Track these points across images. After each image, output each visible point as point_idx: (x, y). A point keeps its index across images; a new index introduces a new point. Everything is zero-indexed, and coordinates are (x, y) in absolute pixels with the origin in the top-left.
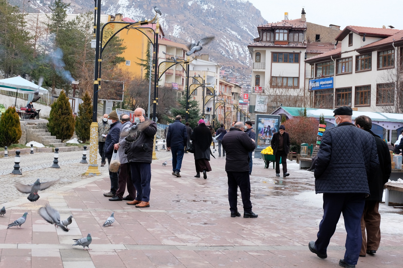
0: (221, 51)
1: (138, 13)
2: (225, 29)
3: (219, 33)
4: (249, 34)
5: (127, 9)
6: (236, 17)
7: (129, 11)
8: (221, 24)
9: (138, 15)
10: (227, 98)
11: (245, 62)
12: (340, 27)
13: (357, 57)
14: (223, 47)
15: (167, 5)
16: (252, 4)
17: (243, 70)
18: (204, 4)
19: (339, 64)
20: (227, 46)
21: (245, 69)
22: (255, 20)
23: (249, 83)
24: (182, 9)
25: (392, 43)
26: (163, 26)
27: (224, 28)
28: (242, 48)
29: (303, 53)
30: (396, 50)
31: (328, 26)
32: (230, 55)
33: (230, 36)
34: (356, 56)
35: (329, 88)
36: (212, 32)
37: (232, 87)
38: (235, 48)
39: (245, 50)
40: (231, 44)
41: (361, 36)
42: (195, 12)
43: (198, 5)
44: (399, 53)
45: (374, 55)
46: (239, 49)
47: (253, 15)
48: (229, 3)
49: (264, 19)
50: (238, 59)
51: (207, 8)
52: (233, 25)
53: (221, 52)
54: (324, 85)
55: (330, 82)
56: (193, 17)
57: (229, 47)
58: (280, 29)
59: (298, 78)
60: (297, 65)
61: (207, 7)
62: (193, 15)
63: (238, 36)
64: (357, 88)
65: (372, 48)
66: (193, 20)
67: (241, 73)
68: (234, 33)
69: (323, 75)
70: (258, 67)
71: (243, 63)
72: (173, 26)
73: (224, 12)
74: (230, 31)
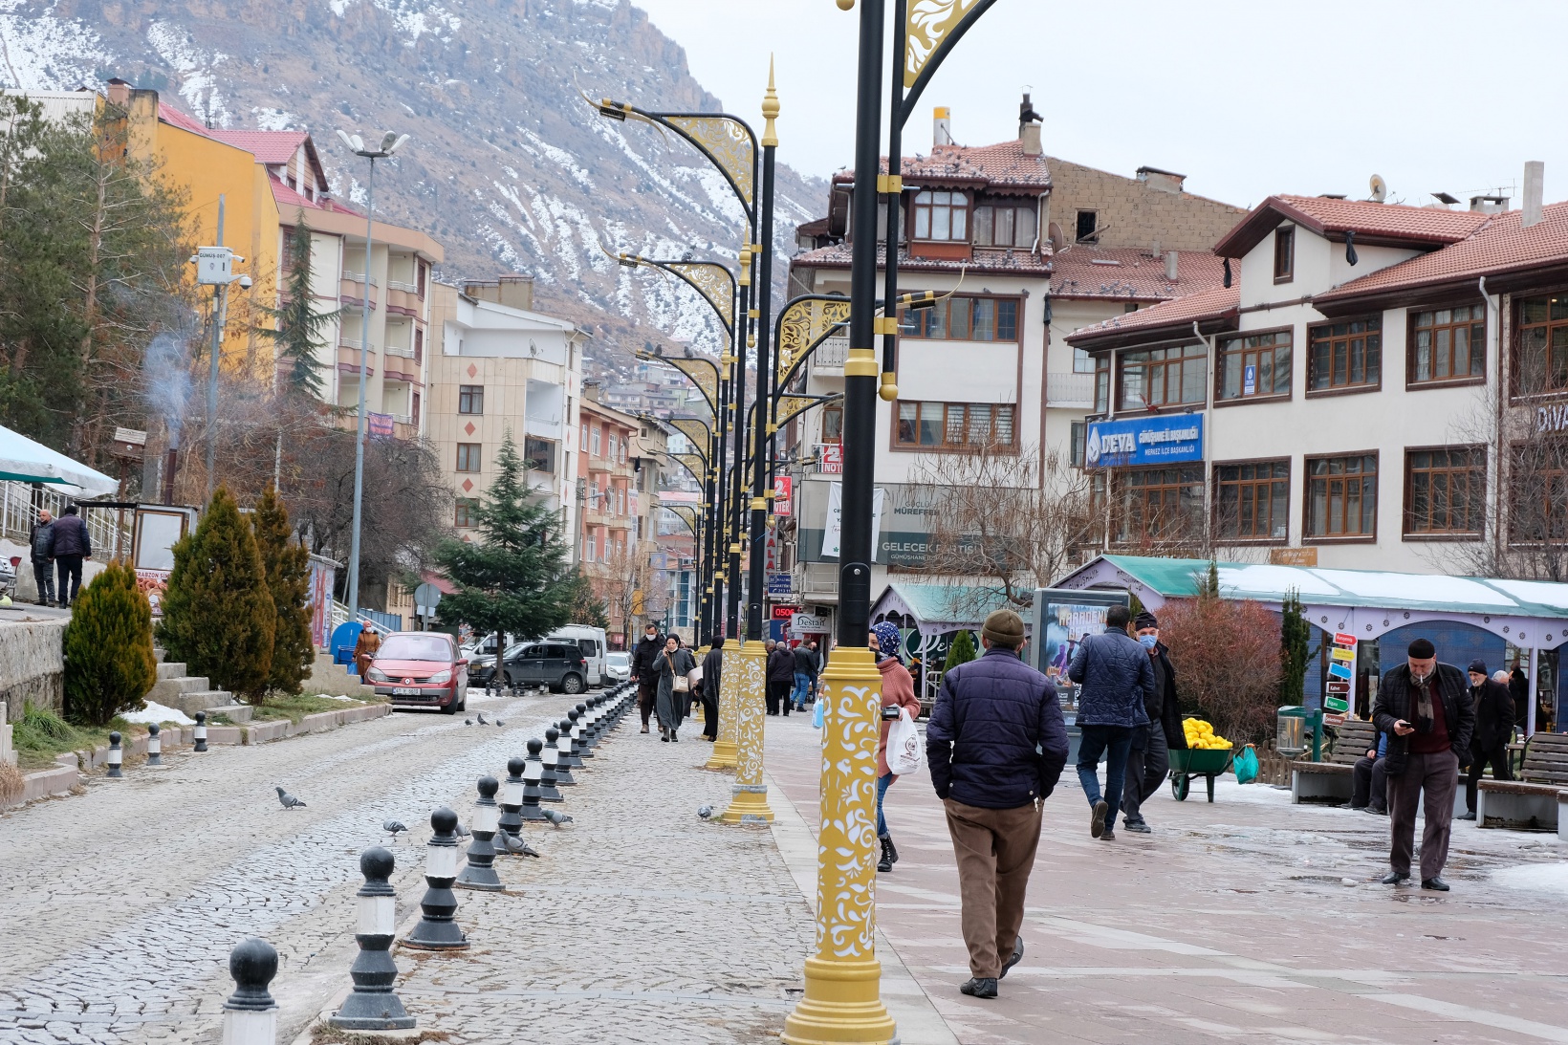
0: (495, 241)
1: (74, 44)
2: (512, 137)
3: (484, 153)
4: (628, 163)
5: (20, 24)
6: (566, 75)
7: (29, 32)
8: (492, 111)
9: (78, 54)
10: (609, 483)
11: (612, 299)
12: (1182, 178)
13: (1313, 330)
14: (503, 223)
15: (224, 9)
16: (645, 14)
17: (605, 337)
18: (407, 8)
19: (1229, 357)
20: (524, 220)
21: (615, 333)
22: (660, 93)
23: (638, 400)
24: (299, 29)
25: (1477, 277)
26: (207, 111)
27: (507, 130)
28: (598, 227)
29: (1035, 297)
30: (1495, 309)
31: (1133, 176)
32: (538, 263)
33: (538, 172)
34: (1308, 324)
35: (1181, 461)
36: (449, 149)
37: (631, 434)
38: (565, 231)
39: (614, 241)
40: (544, 210)
41: (1332, 240)
42: (366, 47)
43: (381, 15)
44: (1507, 320)
45: (1394, 327)
46: (583, 236)
47: (650, 69)
48: (531, 9)
49: (700, 88)
50: (579, 283)
51: (425, 29)
52: (552, 116)
53: (496, 248)
54: (1158, 444)
55: (1190, 434)
56: (356, 71)
57: (531, 224)
58: (933, 190)
59: (1015, 408)
60: (1008, 350)
61: (426, 23)
62: (356, 64)
63: (575, 168)
64: (1311, 462)
65: (1387, 296)
66: (353, 86)
67: (598, 353)
68: (555, 153)
69: (1154, 403)
70: (837, 359)
71: (602, 301)
72: (255, 115)
73: (506, 50)
74: (536, 147)
